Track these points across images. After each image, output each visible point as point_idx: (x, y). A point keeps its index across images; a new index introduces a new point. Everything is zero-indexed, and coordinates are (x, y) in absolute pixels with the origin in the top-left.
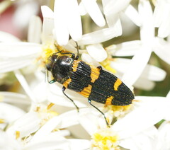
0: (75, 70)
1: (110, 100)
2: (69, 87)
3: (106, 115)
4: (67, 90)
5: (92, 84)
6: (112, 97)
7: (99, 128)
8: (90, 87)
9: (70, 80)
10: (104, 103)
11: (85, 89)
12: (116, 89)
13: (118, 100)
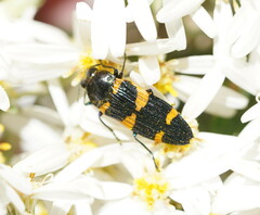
0: (115, 91)
1: (160, 135)
2: (107, 113)
3: (156, 154)
4: (104, 115)
5: (137, 113)
6: (162, 133)
7: (146, 170)
8: (134, 117)
9: (108, 104)
10: (153, 139)
11: (127, 119)
12: (168, 122)
13: (171, 137)
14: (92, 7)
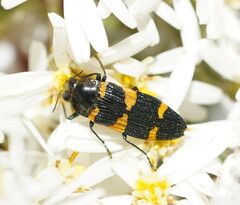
2: (96, 120)
5: (128, 112)
6: (156, 129)
8: (125, 117)
11: (119, 121)
12: (161, 116)
14: (63, 16)
